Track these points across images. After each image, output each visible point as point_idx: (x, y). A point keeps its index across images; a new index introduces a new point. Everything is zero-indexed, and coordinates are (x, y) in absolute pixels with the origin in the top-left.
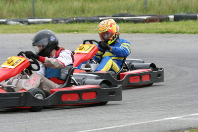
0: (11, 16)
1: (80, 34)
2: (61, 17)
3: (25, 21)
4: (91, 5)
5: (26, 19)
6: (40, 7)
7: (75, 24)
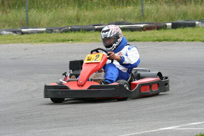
0: (4, 26)
2: (56, 26)
4: (86, 13)
5: (19, 29)
6: (34, 16)
7: (69, 34)
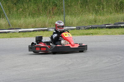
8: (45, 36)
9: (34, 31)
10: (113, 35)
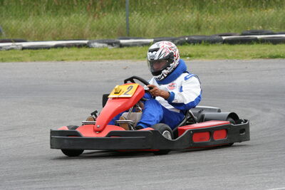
0: (95, 36)
1: (194, 61)
2: (168, 35)
3: (115, 43)
4: (210, 19)
7: (187, 47)
8: (82, 59)
9: (56, 47)
10: (238, 58)
